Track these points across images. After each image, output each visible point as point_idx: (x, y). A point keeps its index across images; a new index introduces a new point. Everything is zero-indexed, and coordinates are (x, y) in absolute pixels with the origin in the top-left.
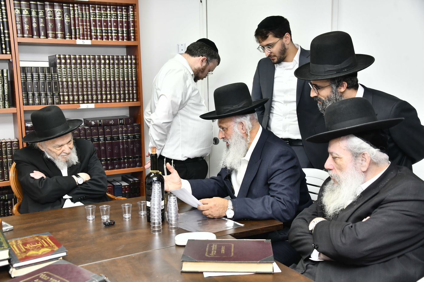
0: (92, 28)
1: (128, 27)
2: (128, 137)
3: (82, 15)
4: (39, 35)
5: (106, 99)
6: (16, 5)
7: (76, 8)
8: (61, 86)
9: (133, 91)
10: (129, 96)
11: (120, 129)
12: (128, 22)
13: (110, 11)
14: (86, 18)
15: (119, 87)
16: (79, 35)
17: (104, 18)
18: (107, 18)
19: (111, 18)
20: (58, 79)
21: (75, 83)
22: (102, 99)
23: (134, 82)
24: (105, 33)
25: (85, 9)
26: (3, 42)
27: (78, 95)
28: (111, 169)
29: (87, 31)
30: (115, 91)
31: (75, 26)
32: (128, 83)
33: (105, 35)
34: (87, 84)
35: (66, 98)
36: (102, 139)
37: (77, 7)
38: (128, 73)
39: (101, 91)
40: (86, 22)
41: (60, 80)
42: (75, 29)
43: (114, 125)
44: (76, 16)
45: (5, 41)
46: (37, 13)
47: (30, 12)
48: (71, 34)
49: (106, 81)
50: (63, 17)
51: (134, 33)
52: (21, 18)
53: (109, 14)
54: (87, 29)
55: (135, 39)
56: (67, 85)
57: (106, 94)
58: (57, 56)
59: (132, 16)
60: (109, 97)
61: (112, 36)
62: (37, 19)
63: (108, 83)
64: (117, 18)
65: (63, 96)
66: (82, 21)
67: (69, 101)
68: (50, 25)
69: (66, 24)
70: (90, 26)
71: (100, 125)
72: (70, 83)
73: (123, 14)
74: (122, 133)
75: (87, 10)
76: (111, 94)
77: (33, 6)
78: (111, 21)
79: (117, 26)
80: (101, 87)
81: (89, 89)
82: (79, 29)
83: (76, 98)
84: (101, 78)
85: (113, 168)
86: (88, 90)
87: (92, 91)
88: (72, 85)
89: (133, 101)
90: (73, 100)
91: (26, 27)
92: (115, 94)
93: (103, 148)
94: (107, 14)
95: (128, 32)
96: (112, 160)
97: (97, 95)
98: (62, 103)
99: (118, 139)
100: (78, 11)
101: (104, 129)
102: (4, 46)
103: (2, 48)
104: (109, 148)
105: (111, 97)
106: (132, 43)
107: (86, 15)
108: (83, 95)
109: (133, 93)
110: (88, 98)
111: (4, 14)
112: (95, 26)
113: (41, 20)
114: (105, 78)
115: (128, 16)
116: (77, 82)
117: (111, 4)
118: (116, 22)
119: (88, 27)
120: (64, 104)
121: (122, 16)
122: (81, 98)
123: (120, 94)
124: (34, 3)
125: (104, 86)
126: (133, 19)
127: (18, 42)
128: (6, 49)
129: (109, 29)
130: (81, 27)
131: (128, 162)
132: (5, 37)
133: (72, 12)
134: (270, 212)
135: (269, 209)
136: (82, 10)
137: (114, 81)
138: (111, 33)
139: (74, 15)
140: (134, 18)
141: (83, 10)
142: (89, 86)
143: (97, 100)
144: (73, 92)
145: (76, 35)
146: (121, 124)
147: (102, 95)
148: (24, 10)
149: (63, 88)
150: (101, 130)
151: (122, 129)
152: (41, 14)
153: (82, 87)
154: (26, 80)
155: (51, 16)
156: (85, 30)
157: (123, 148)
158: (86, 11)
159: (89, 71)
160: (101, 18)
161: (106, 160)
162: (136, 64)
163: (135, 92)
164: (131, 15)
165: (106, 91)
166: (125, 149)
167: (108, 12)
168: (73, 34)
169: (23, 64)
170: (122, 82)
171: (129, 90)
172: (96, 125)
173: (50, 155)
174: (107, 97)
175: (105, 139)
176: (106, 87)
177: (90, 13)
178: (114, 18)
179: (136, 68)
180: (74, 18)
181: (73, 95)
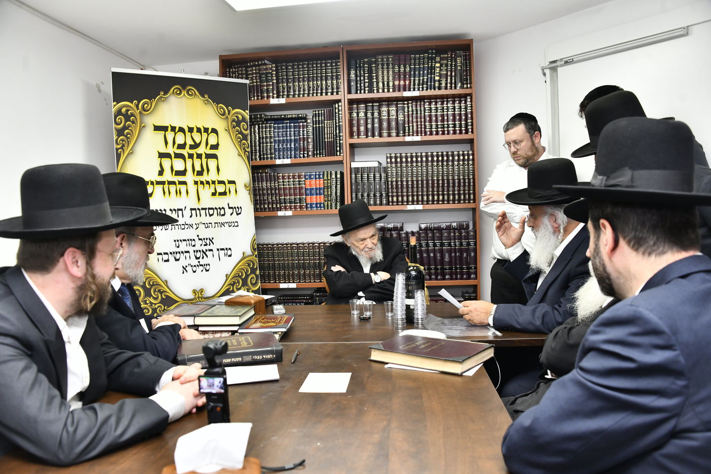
0: (427, 124)
1: (466, 120)
2: (461, 244)
3: (417, 111)
4: (373, 136)
5: (438, 200)
6: (354, 108)
7: (410, 105)
8: (390, 187)
9: (469, 190)
10: (465, 197)
11: (452, 234)
12: (466, 115)
13: (447, 104)
14: (421, 114)
15: (454, 186)
16: (413, 132)
17: (440, 112)
18: (443, 112)
19: (447, 112)
20: (387, 179)
21: (405, 183)
22: (433, 200)
23: (472, 180)
24: (441, 128)
25: (420, 104)
26: (338, 145)
27: (408, 196)
28: (440, 280)
29: (421, 128)
30: (448, 191)
31: (409, 124)
32: (464, 182)
33: (441, 131)
34: (417, 184)
35: (395, 199)
36: (431, 244)
37: (412, 103)
38: (464, 170)
39: (433, 191)
40: (421, 119)
41: (390, 180)
42: (409, 127)
43: (446, 229)
44: (410, 113)
45: (340, 143)
46: (373, 114)
47: (366, 114)
48: (404, 132)
49: (438, 180)
50: (397, 116)
51: (472, 125)
52: (358, 120)
53: (445, 108)
54: (421, 125)
55: (472, 132)
56: (397, 185)
57: (438, 195)
58: (389, 155)
59: (470, 107)
60: (441, 197)
61: (448, 131)
62: (373, 119)
63: (441, 182)
64: (454, 111)
65: (392, 196)
66: (417, 118)
67: (398, 201)
68: (385, 124)
69: (401, 122)
70: (425, 122)
71: (431, 229)
72: (399, 183)
73: (461, 106)
74: (455, 239)
75: (422, 106)
76: (443, 195)
77: (370, 108)
78: (447, 114)
79: (454, 120)
80: (433, 187)
81: (420, 190)
82: (413, 126)
83: (405, 198)
84: (432, 177)
85: (444, 279)
86: (418, 190)
87: (422, 191)
88: (402, 185)
89: (469, 202)
90: (402, 201)
91: (362, 129)
92: (448, 195)
93: (432, 255)
94: (443, 107)
95: (466, 125)
96: (443, 269)
97: (428, 195)
98: (391, 204)
99: (450, 245)
100: (412, 107)
101: (433, 234)
102: (338, 149)
103: (337, 151)
104: (438, 255)
105: (443, 198)
106: (469, 136)
107: (421, 111)
108: (413, 196)
109: (469, 194)
110: (418, 198)
111: (341, 118)
112: (430, 121)
113: (376, 120)
114: (438, 177)
115: (466, 108)
116: (407, 181)
117: (449, 96)
118: (454, 115)
119: (423, 123)
120: (392, 205)
121: (460, 108)
122: (410, 199)
123: (454, 195)
124: (371, 104)
125: (436, 185)
126: (470, 110)
127: (350, 144)
128: (340, 151)
129: (446, 123)
130: (415, 124)
131: (462, 274)
132: (340, 140)
133: (406, 110)
134: (538, 323)
135: (538, 318)
136: (416, 107)
137: (448, 180)
138: (448, 127)
139: (408, 111)
140: (472, 109)
141: (418, 106)
142: (420, 186)
143: (428, 201)
144: (402, 192)
145: (409, 132)
146: (454, 229)
147: (433, 195)
148: (360, 112)
149: (392, 188)
150: (430, 235)
151: (455, 234)
152: (376, 115)
153: (413, 187)
154: (356, 181)
155: (385, 116)
156: (419, 126)
157: (456, 256)
158: (420, 107)
159: (419, 170)
160: (437, 112)
161: (436, 269)
162: (473, 160)
163: (472, 192)
164: (469, 105)
165: (438, 191)
166: (458, 258)
167: (445, 105)
168: (407, 131)
169: (354, 165)
170: (457, 181)
171: (464, 190)
172: (426, 229)
173: (356, 252)
174: (438, 198)
175: (435, 245)
176: (438, 187)
177: (425, 109)
178: (452, 111)
179: (473, 164)
180: (408, 115)
181: (402, 196)
